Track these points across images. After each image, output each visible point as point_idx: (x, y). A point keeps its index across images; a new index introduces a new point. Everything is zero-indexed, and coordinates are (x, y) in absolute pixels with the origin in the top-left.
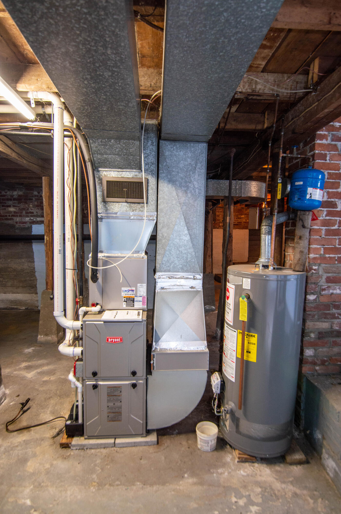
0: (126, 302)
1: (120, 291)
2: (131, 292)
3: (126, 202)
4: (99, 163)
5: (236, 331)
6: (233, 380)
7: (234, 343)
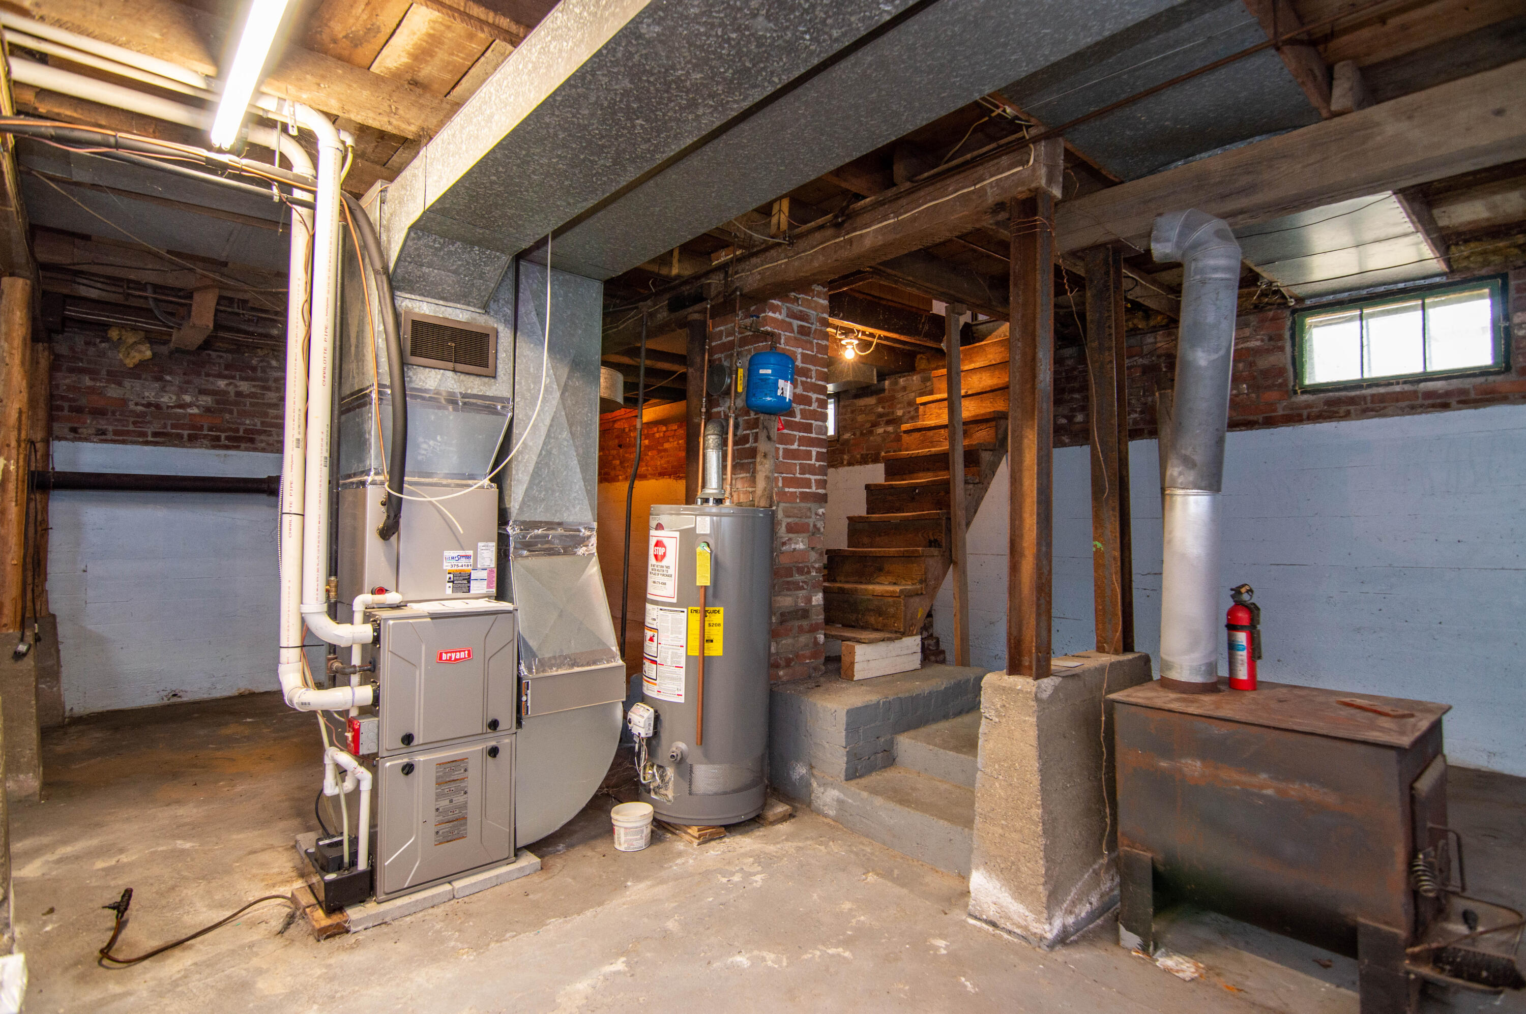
0: (453, 582)
1: (440, 559)
2: (463, 560)
3: (454, 371)
4: (404, 279)
5: (685, 610)
6: (682, 700)
7: (680, 633)
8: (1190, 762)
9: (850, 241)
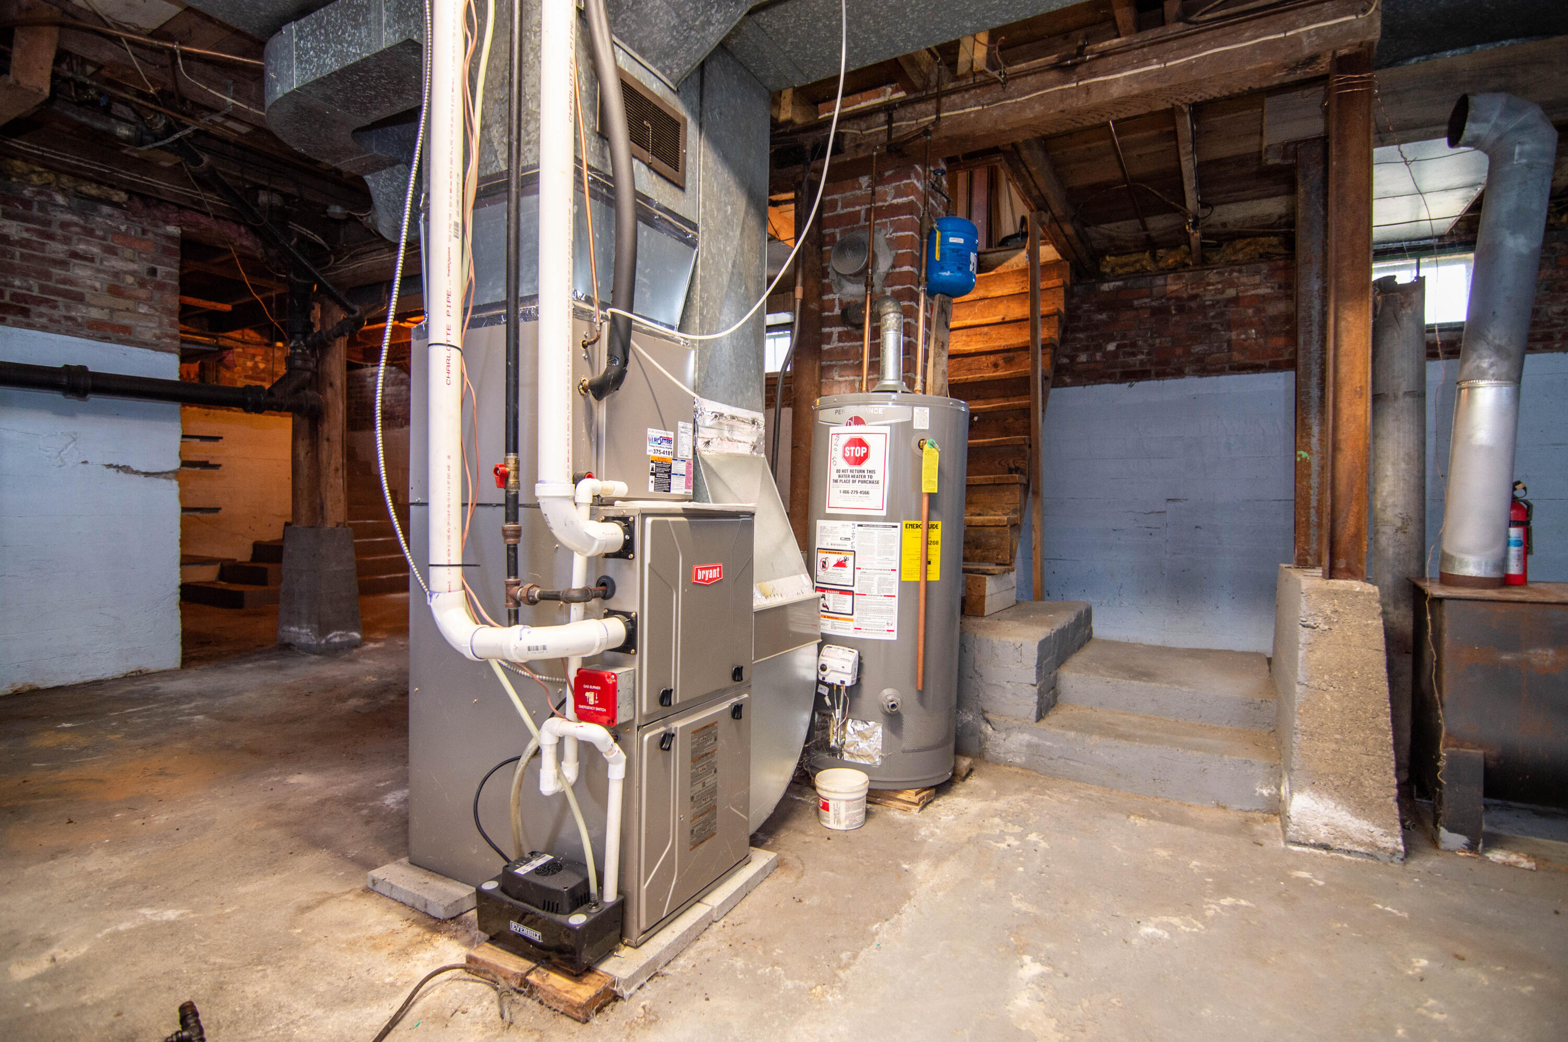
0: (655, 474)
1: (645, 440)
2: (665, 444)
3: (649, 165)
5: (898, 524)
6: (893, 637)
7: (892, 553)
8: (1540, 651)
9: (1088, 88)
